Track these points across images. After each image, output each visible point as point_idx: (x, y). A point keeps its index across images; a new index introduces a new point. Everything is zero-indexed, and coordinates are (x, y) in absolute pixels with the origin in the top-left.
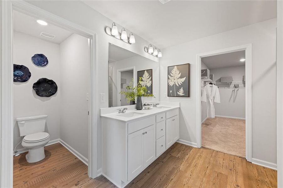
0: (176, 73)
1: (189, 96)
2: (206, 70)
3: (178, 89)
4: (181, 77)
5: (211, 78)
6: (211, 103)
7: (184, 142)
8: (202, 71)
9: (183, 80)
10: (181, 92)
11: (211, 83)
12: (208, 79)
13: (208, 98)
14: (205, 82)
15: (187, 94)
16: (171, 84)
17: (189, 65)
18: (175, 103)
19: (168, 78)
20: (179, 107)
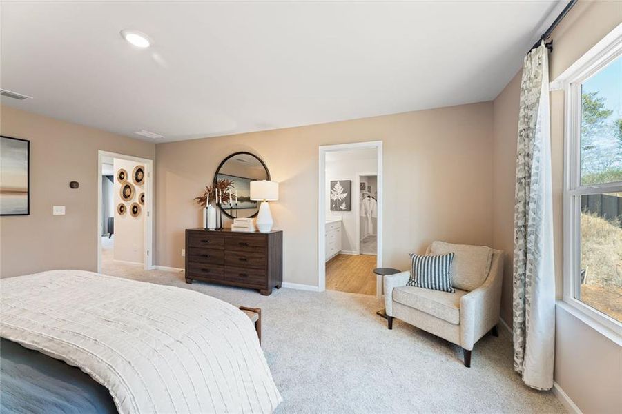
0: (338, 187)
1: (350, 210)
2: (364, 184)
3: (341, 203)
4: (343, 192)
5: (369, 191)
6: (369, 218)
7: (346, 252)
8: (361, 184)
9: (346, 195)
10: (343, 206)
11: (369, 197)
12: (366, 192)
13: (366, 213)
14: (363, 194)
15: (349, 209)
16: (334, 198)
17: (350, 181)
18: (338, 216)
19: (331, 193)
20: (341, 219)
